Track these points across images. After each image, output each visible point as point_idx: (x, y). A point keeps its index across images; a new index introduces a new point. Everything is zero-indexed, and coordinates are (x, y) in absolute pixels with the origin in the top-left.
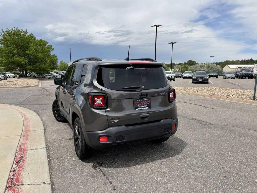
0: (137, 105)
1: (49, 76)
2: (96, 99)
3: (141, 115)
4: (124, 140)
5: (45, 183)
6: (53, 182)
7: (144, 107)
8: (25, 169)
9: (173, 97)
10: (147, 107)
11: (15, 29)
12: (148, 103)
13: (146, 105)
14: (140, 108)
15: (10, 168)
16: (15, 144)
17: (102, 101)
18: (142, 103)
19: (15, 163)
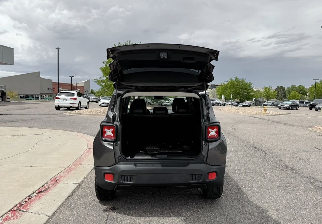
1: (166, 104)
2: (106, 130)
4: (131, 182)
5: (47, 215)
6: (54, 216)
8: (41, 199)
9: (216, 135)
15: (28, 195)
16: (54, 174)
17: (112, 132)
19: (37, 192)
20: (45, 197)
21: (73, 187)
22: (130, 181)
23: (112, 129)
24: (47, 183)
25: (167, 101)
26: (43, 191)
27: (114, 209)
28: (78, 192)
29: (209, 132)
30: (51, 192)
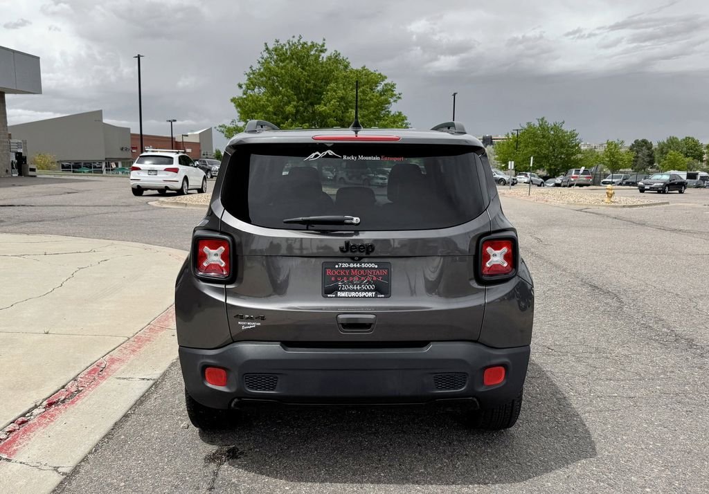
0: (333, 279)
1: (381, 181)
2: (206, 249)
3: (340, 316)
4: (272, 390)
5: (60, 470)
6: (78, 472)
7: (361, 290)
8: (52, 423)
9: (505, 265)
10: (371, 291)
11: (295, 40)
12: (377, 276)
13: (369, 283)
14: (345, 291)
15: (20, 413)
16: (96, 355)
17: (223, 257)
18: (353, 276)
19: (45, 403)
20: (66, 417)
21: (139, 388)
22: (269, 390)
23: (222, 248)
24: (75, 379)
25: (380, 176)
26: (63, 401)
27: (233, 455)
28: (149, 404)
29: (488, 257)
30: (83, 403)
